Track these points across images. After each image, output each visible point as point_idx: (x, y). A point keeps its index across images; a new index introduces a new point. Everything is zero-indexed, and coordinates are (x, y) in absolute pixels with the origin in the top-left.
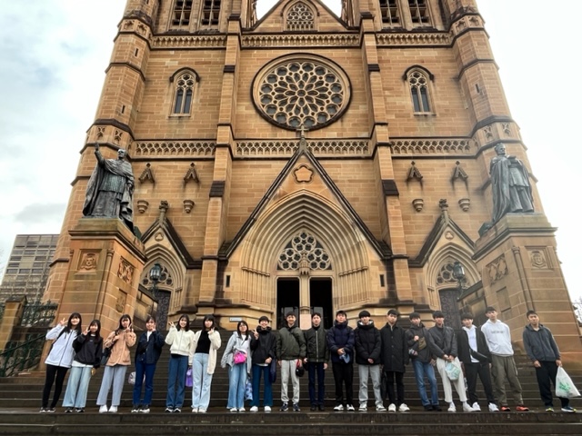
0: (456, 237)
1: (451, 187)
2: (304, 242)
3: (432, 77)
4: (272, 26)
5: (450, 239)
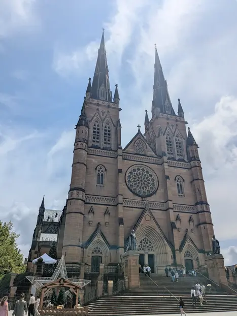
0: (191, 242)
1: (189, 224)
2: (146, 241)
3: (184, 181)
4: (131, 150)
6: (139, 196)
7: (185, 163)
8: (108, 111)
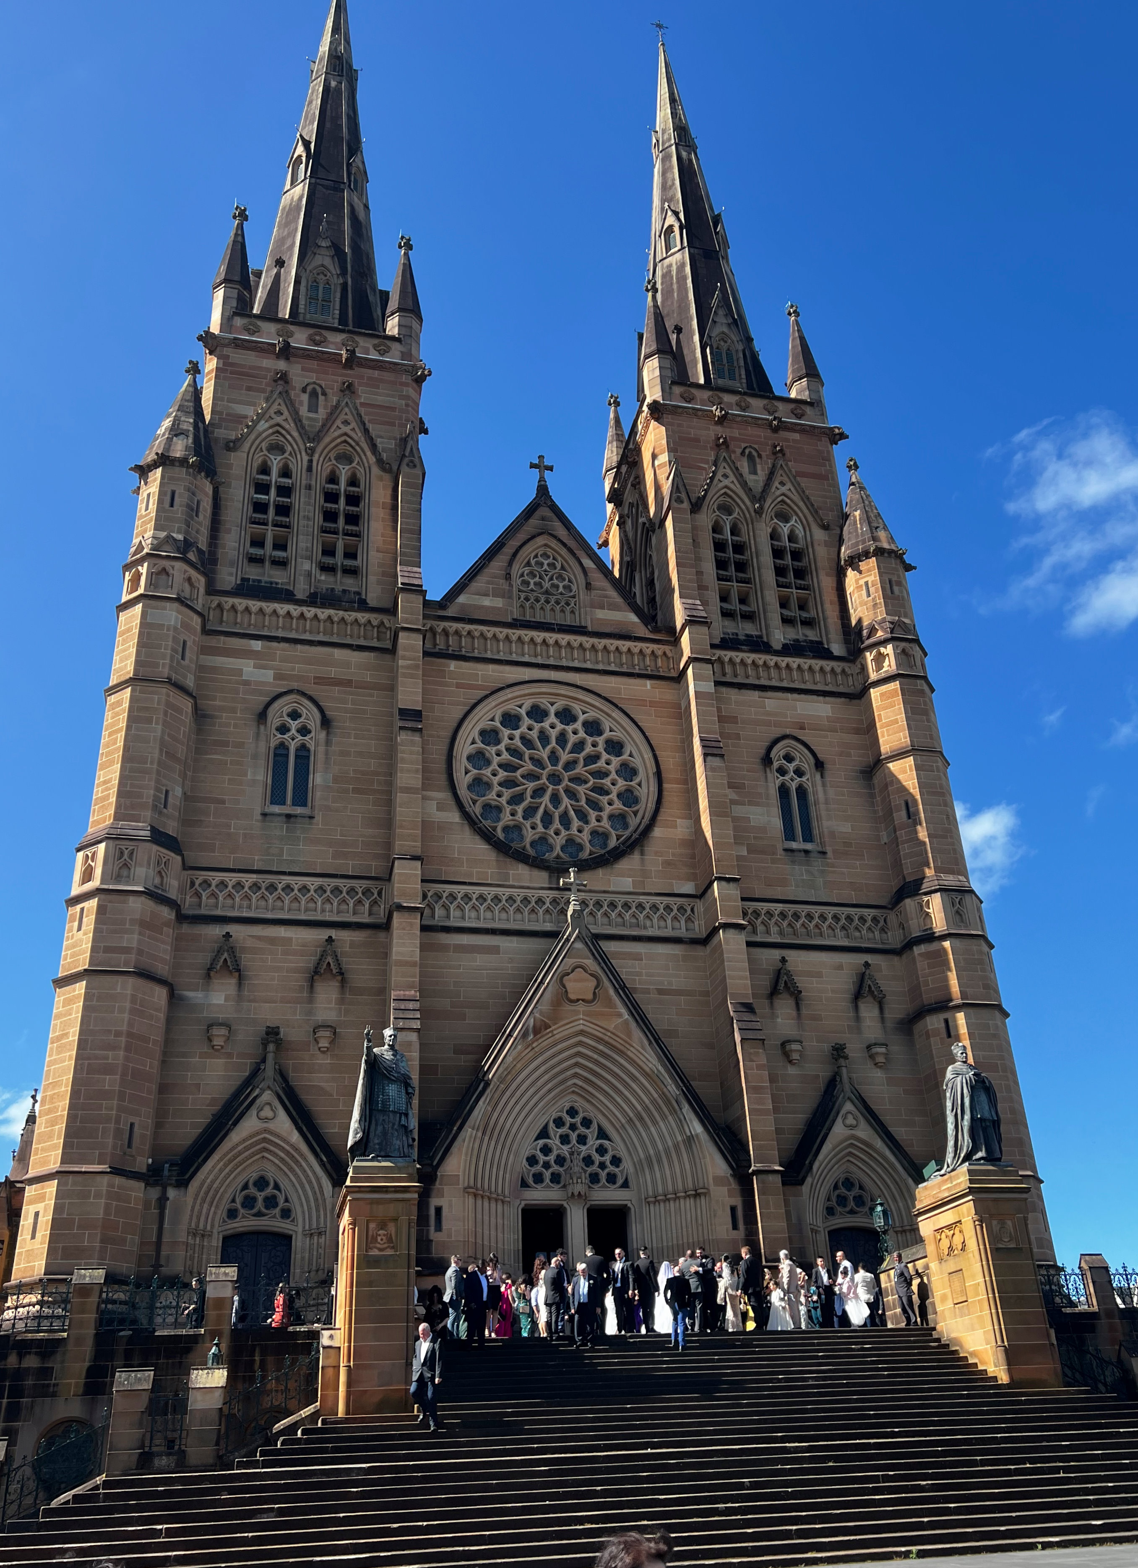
0: (863, 1123)
1: (852, 1014)
2: (573, 1127)
3: (819, 765)
4: (487, 602)
5: (852, 1127)
6: (536, 863)
7: (828, 665)
8: (349, 389)
